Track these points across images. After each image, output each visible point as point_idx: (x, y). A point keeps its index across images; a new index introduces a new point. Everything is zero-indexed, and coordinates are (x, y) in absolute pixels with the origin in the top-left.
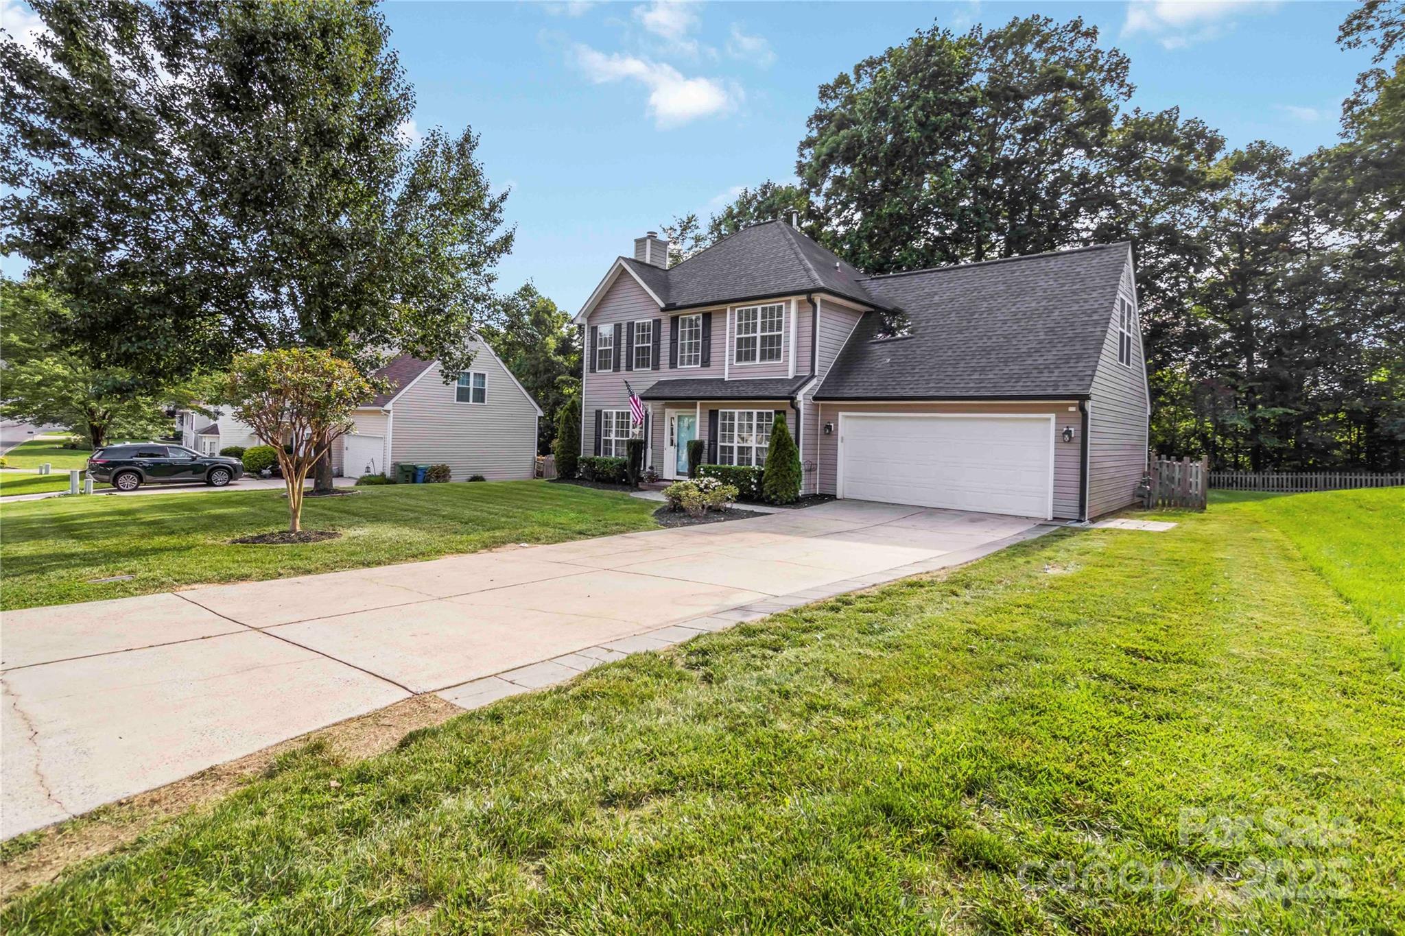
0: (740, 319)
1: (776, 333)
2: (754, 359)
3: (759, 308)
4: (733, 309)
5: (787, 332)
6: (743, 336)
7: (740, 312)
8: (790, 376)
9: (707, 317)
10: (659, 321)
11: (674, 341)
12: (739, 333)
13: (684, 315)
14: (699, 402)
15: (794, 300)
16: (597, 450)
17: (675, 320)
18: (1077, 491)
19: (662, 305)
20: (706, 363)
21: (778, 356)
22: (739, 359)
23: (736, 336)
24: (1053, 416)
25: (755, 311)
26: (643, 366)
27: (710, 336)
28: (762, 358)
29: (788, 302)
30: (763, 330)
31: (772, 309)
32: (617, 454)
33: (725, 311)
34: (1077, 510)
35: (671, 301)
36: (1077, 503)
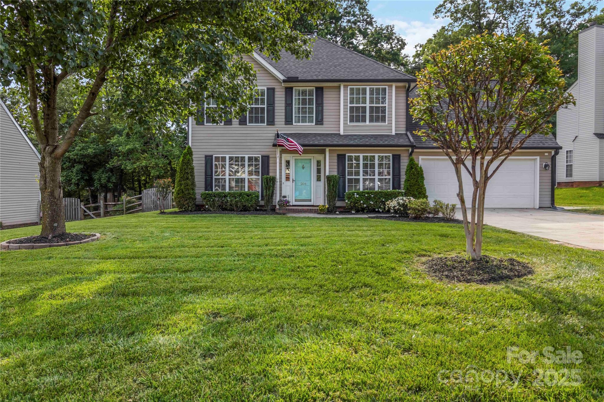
0: (352, 93)
1: (381, 105)
2: (365, 121)
3: (368, 88)
4: (346, 87)
5: (390, 105)
6: (355, 105)
7: (352, 90)
8: (393, 133)
9: (320, 91)
10: (273, 89)
11: (288, 105)
12: (352, 102)
13: (298, 87)
14: (327, 149)
15: (394, 85)
16: (208, 185)
17: (289, 91)
18: (550, 193)
19: (281, 77)
20: (320, 121)
21: (383, 119)
22: (352, 120)
23: (349, 105)
24: (538, 158)
25: (364, 90)
26: (257, 121)
27: (322, 103)
28: (371, 120)
29: (391, 86)
30: (371, 102)
31: (378, 89)
32: (230, 188)
33: (339, 87)
34: (550, 202)
35: (290, 75)
36: (550, 199)
